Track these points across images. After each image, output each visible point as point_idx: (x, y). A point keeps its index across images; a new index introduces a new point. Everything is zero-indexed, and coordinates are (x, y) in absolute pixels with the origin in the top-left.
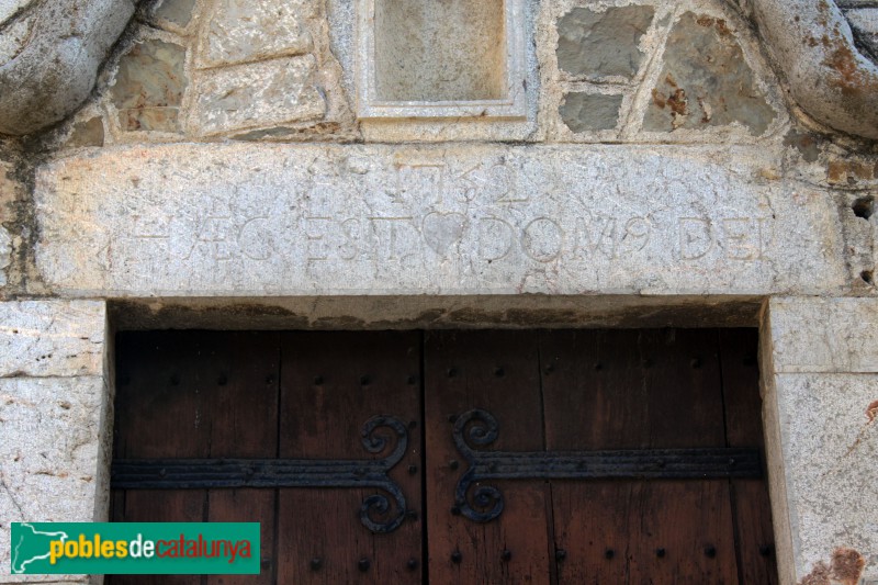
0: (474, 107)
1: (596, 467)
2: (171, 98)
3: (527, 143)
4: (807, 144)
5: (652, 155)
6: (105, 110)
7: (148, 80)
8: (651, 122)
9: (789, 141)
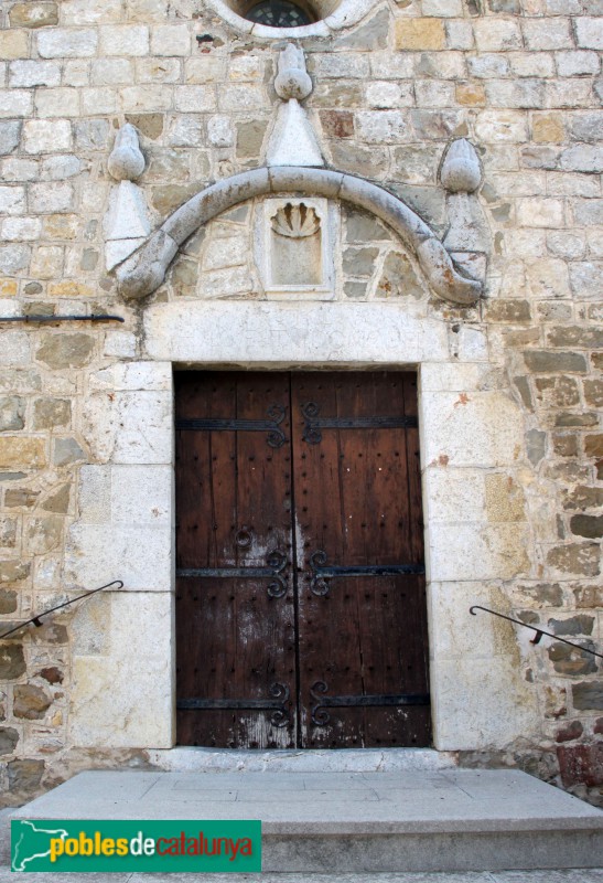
0: (310, 287)
1: (356, 423)
2: (193, 282)
3: (331, 301)
4: (437, 303)
5: (378, 307)
6: (168, 288)
7: (184, 275)
8: (378, 294)
9: (430, 302)
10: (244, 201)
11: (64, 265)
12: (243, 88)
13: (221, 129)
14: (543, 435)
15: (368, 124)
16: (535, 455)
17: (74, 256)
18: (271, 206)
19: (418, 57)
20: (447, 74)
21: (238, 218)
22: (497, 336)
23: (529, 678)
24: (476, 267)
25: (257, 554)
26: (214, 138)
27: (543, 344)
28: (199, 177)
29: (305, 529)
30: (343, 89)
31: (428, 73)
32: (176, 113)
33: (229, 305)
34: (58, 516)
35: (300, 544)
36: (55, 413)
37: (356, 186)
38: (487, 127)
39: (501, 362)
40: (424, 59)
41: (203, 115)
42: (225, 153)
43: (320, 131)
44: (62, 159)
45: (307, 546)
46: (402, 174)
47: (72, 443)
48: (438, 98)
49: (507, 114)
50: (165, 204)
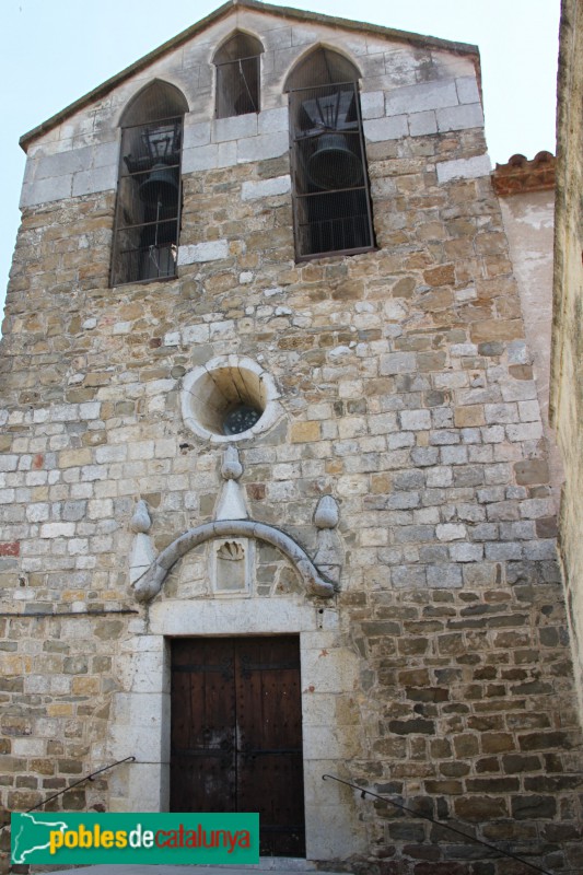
0: (238, 591)
1: (271, 666)
2: (175, 590)
3: (249, 598)
4: (310, 597)
5: (276, 601)
6: (162, 594)
7: (170, 586)
8: (276, 593)
9: (306, 596)
10: (203, 542)
11: (108, 582)
12: (204, 474)
13: (192, 500)
14: (372, 673)
15: (274, 490)
16: (366, 685)
17: (113, 577)
18: (217, 544)
19: (304, 447)
20: (321, 456)
21: (200, 552)
22: (345, 614)
23: (361, 819)
24: (333, 574)
25: (215, 742)
26: (188, 506)
27: (374, 618)
28: (180, 529)
29: (242, 728)
30: (260, 470)
31: (308, 455)
32: (167, 491)
33: (194, 602)
34: (104, 721)
35: (239, 737)
36: (103, 664)
37: (263, 530)
38: (344, 486)
39: (347, 630)
40: (308, 448)
41: (182, 492)
42: (194, 514)
43: (246, 497)
44: (108, 522)
45: (242, 737)
46: (292, 520)
47: (112, 681)
48: (315, 471)
49: (356, 477)
50: (160, 546)
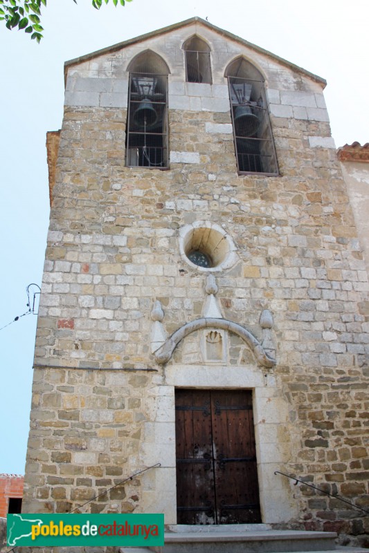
0: (219, 361)
1: (233, 408)
2: (181, 358)
3: (226, 366)
4: (260, 367)
5: (241, 368)
6: (172, 360)
7: (177, 355)
8: (241, 363)
9: (257, 367)
10: (197, 330)
11: (137, 351)
12: (195, 289)
13: (188, 304)
14: (295, 412)
15: (236, 303)
16: (293, 419)
17: (140, 347)
18: (206, 332)
19: (252, 280)
20: (261, 286)
21: (195, 336)
22: (279, 378)
23: (294, 497)
24: (272, 354)
25: (200, 455)
26: (186, 307)
27: (294, 381)
28: (182, 321)
29: (217, 445)
30: (227, 291)
31: (254, 285)
32: (173, 297)
33: (193, 367)
34: (137, 440)
35: (215, 450)
36: (135, 403)
37: (234, 326)
38: (275, 305)
39: (281, 387)
40: (253, 281)
41: (182, 298)
42: (190, 312)
43: (221, 306)
44: (135, 312)
45: (217, 451)
46: (248, 322)
47: (141, 414)
48: (258, 295)
49: (281, 300)
50: (172, 331)
